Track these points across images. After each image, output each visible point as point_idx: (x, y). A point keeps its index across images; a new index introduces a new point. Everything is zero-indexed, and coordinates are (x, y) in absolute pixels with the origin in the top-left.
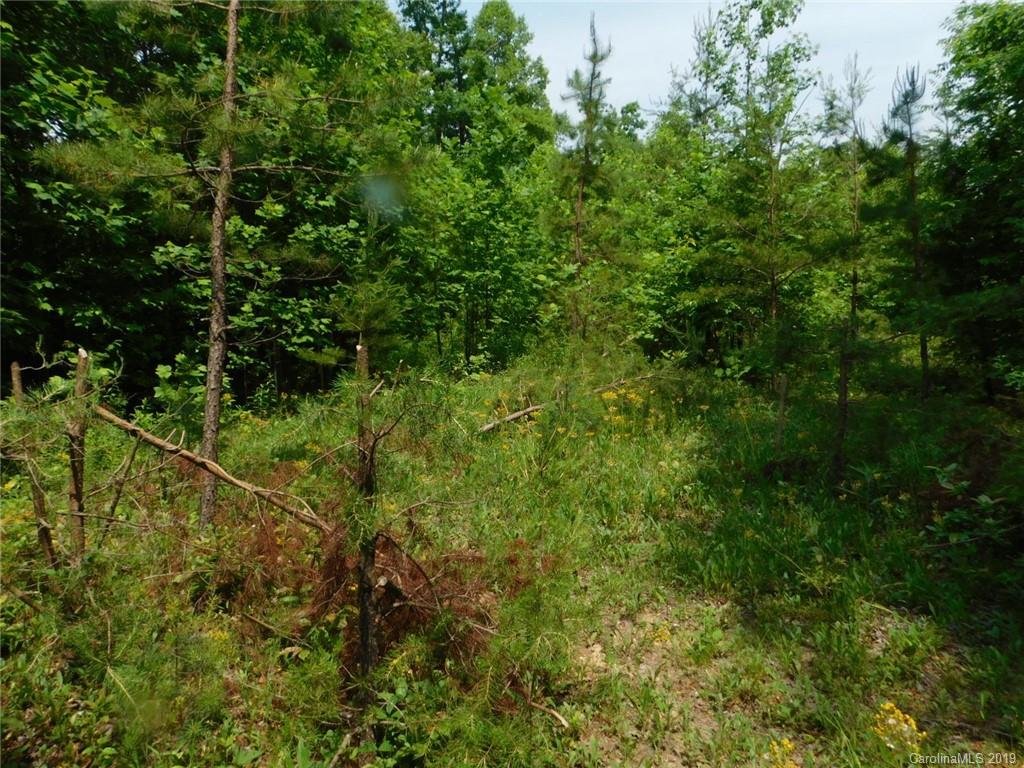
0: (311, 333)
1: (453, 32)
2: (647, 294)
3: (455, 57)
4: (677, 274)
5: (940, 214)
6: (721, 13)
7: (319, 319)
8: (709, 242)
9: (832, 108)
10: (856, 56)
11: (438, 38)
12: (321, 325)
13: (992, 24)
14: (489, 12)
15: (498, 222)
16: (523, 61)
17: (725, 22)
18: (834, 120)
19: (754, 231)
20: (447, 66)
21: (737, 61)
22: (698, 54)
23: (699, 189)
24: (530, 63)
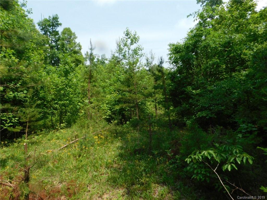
0: (12, 123)
1: (55, 36)
2: (107, 106)
3: (56, 42)
4: (114, 101)
5: (171, 87)
6: (122, 39)
7: (15, 118)
8: (122, 93)
9: (148, 61)
10: (152, 50)
11: (51, 37)
12: (15, 120)
13: (175, 48)
14: (65, 30)
15: (68, 88)
16: (75, 43)
17: (123, 41)
18: (148, 64)
19: (132, 90)
20: (54, 44)
21: (126, 50)
22: (117, 47)
23: (118, 80)
24: (77, 44)
